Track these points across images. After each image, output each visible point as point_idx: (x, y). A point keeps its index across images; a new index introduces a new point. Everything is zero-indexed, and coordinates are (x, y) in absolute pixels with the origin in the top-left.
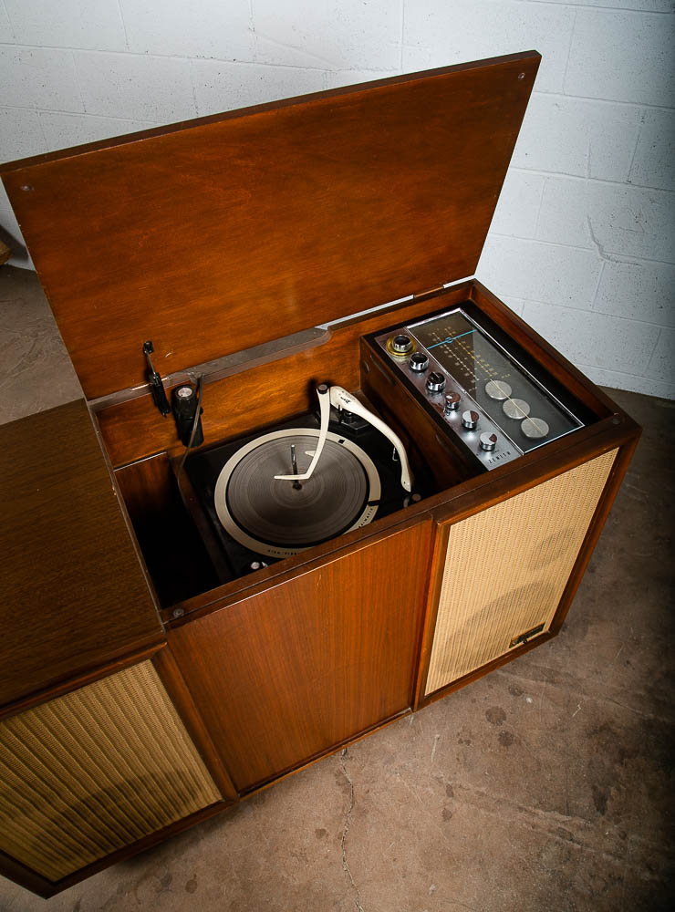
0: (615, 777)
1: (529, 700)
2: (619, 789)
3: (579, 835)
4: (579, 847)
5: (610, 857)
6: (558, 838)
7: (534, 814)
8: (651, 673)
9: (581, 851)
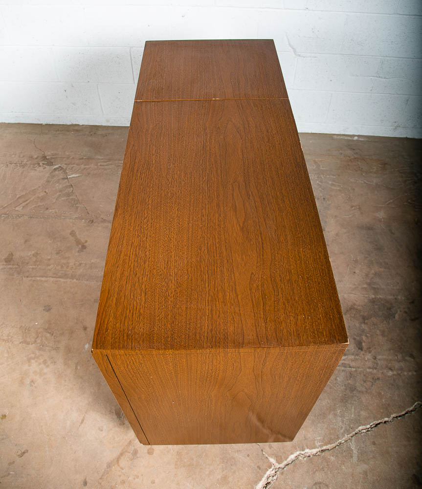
0: (363, 331)
2: (366, 336)
3: (353, 364)
4: (354, 369)
5: (371, 370)
6: (343, 368)
8: (367, 275)
9: (356, 371)
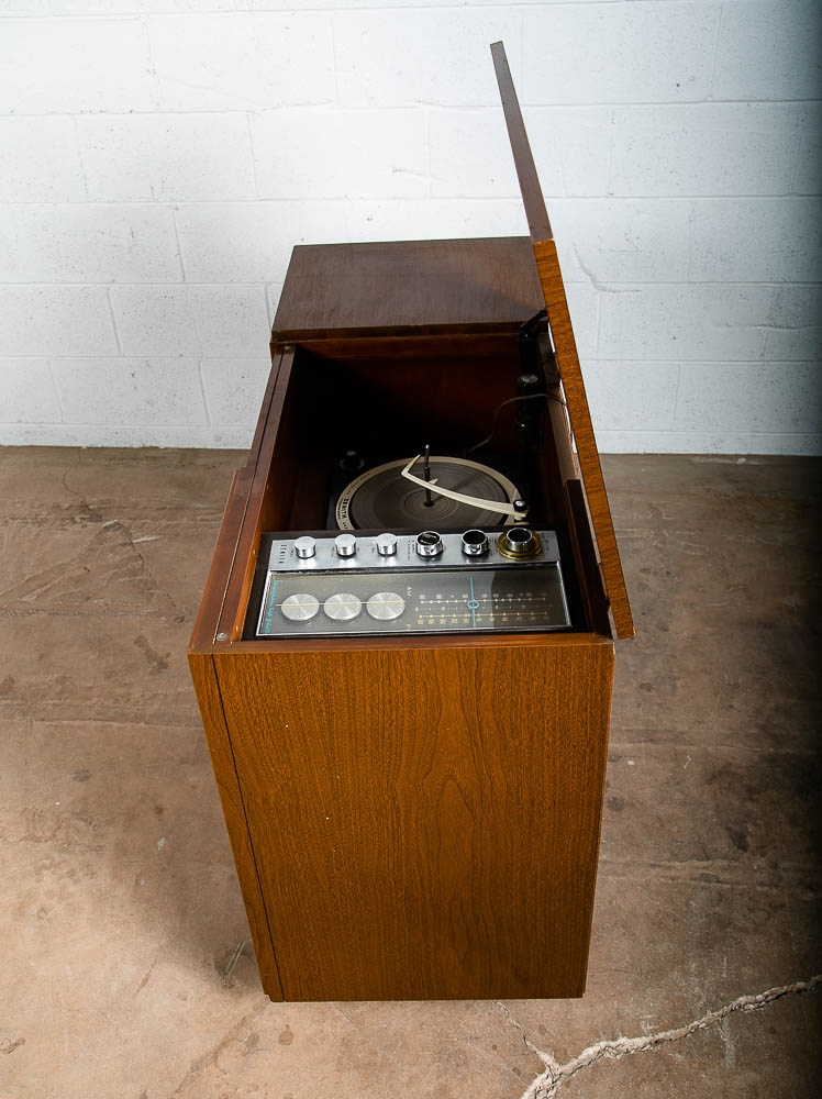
0: (748, 815)
1: (631, 763)
2: (755, 824)
3: (725, 876)
4: (729, 886)
5: (766, 889)
6: (703, 884)
7: (669, 868)
8: (758, 711)
9: (732, 889)
